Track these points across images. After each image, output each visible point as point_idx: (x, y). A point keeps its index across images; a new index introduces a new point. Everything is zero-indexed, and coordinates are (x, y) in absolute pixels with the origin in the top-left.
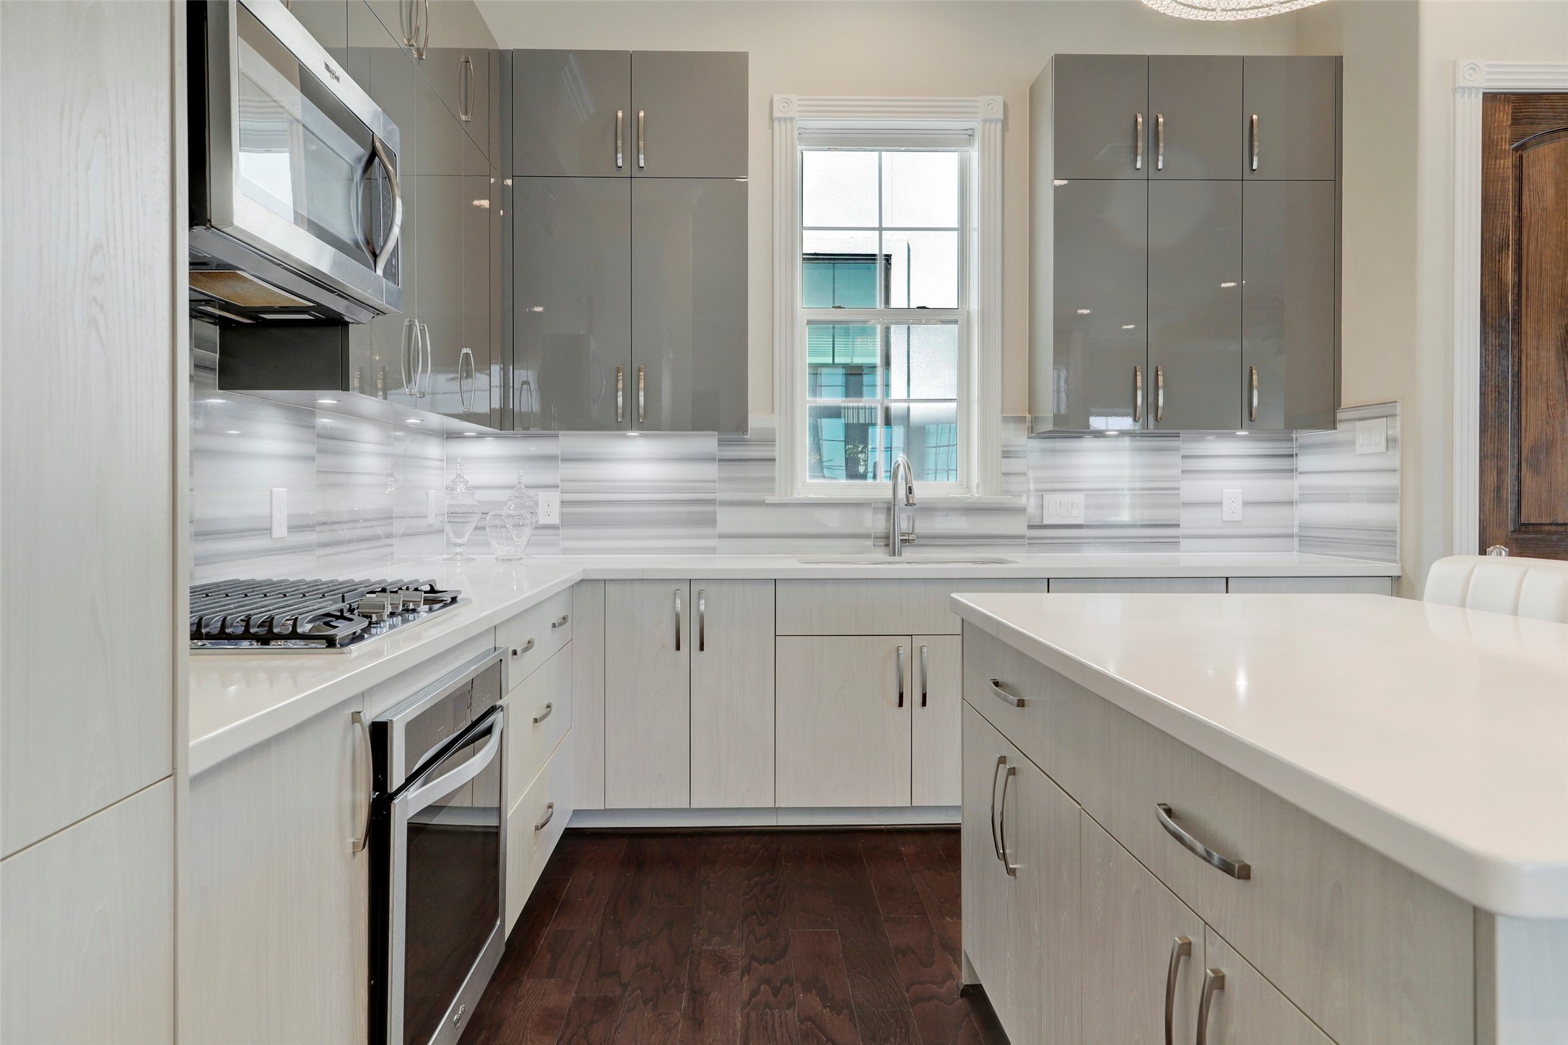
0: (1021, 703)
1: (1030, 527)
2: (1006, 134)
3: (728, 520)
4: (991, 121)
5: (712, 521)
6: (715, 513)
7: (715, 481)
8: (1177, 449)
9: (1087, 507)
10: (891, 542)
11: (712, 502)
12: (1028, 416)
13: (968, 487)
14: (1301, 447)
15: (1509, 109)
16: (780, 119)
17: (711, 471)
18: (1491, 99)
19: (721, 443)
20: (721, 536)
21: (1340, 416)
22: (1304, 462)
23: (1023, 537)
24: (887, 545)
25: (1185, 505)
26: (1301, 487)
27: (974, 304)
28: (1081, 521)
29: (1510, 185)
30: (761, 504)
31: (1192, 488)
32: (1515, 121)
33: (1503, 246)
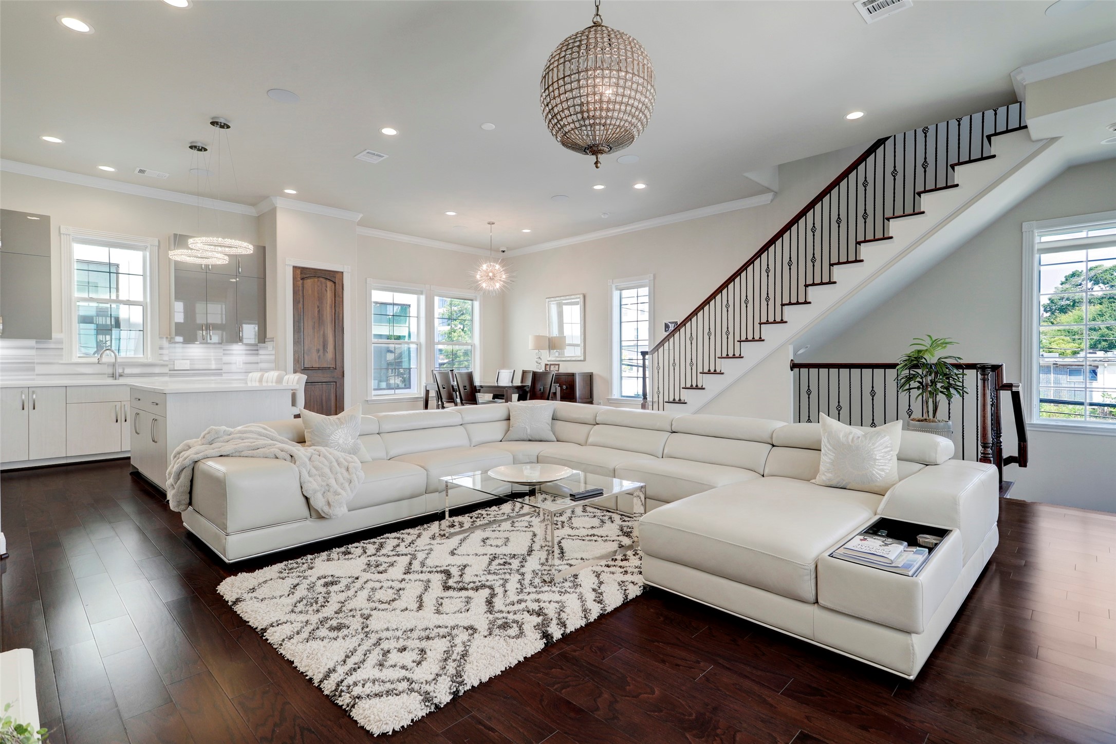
0: (139, 400)
1: (170, 370)
2: (160, 250)
3: (39, 369)
4: (153, 246)
5: (33, 370)
6: (34, 367)
7: (34, 356)
8: (222, 348)
9: (190, 364)
10: (113, 376)
11: (33, 363)
12: (169, 336)
13: (147, 358)
14: (260, 348)
15: (300, 270)
16: (64, 234)
17: (33, 352)
18: (295, 268)
19: (37, 342)
20: (37, 375)
21: (266, 340)
22: (261, 352)
23: (167, 373)
24: (113, 377)
25: (224, 363)
26: (260, 359)
27: (148, 300)
28: (189, 369)
29: (300, 288)
30: (58, 364)
31: (226, 359)
32: (301, 273)
33: (299, 302)
